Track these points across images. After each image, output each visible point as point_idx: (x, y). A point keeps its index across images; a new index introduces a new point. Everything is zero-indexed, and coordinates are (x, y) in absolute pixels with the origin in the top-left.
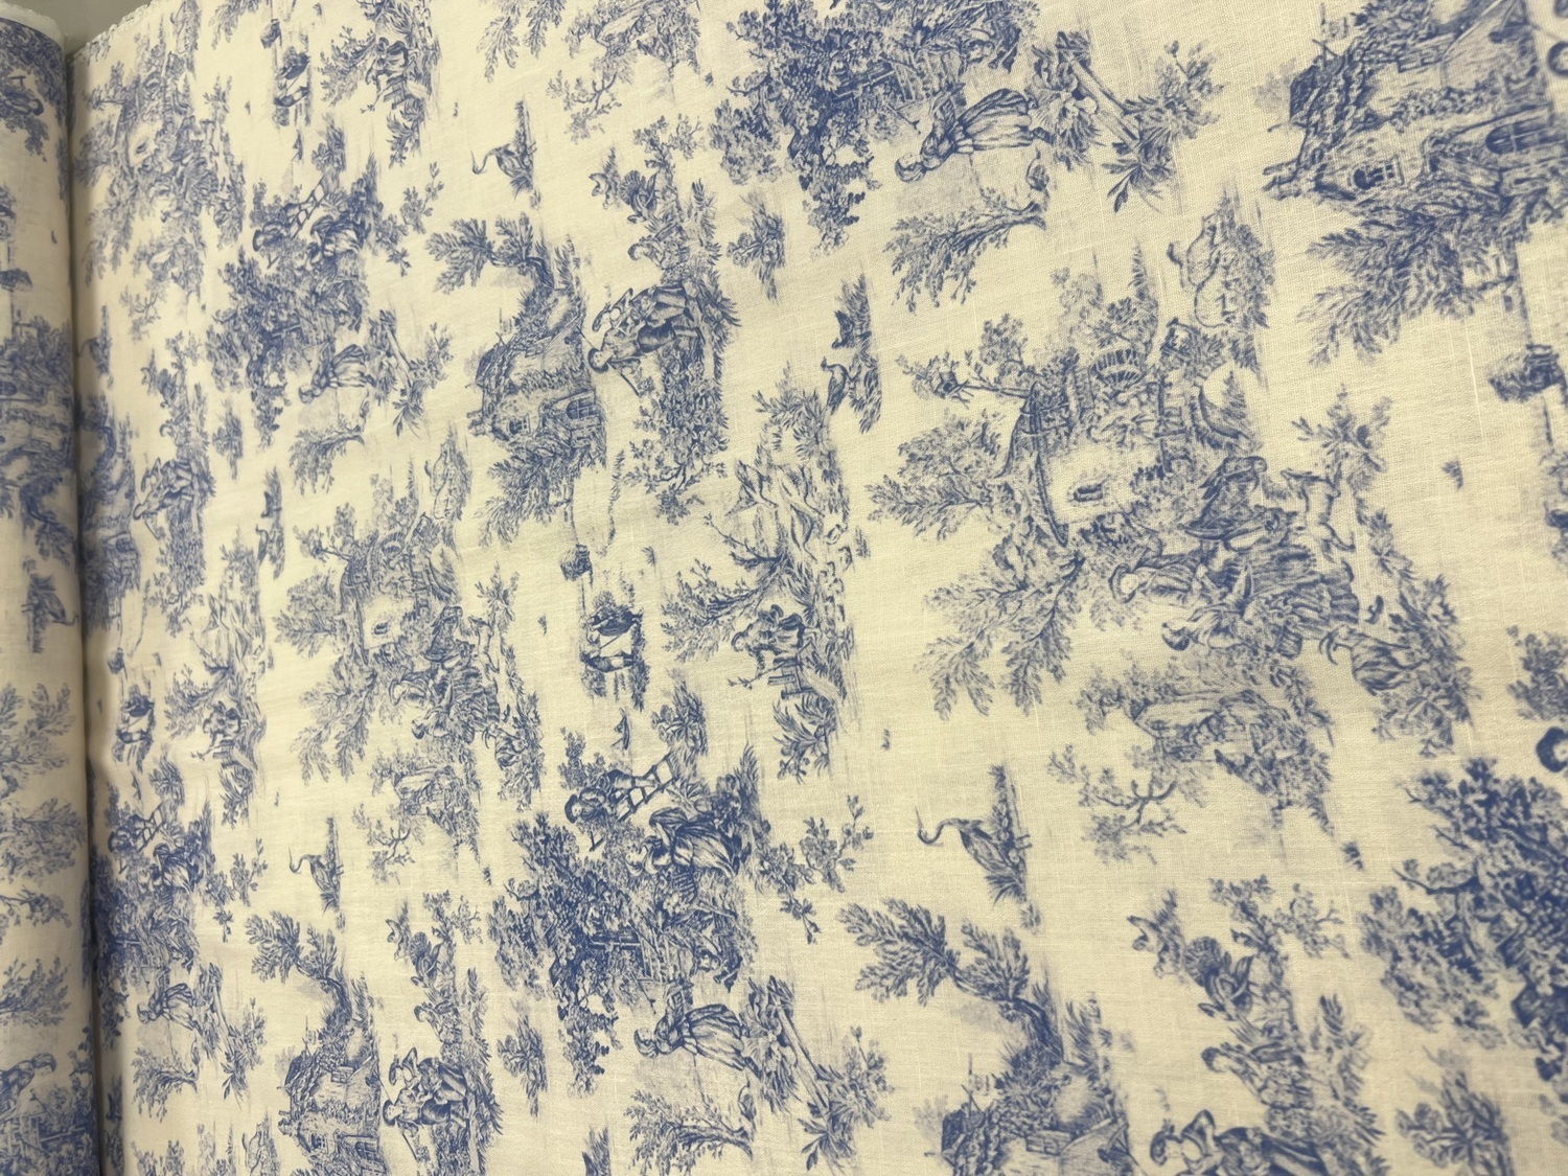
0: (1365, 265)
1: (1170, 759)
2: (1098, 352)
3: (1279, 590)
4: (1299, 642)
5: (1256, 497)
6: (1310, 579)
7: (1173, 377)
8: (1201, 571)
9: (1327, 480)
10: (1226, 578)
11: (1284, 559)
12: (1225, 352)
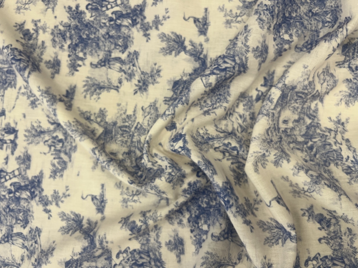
0: (351, 88)
1: (314, 184)
4: (330, 164)
5: (318, 131)
6: (331, 150)
8: (305, 146)
9: (335, 131)
10: (311, 148)
11: (325, 145)
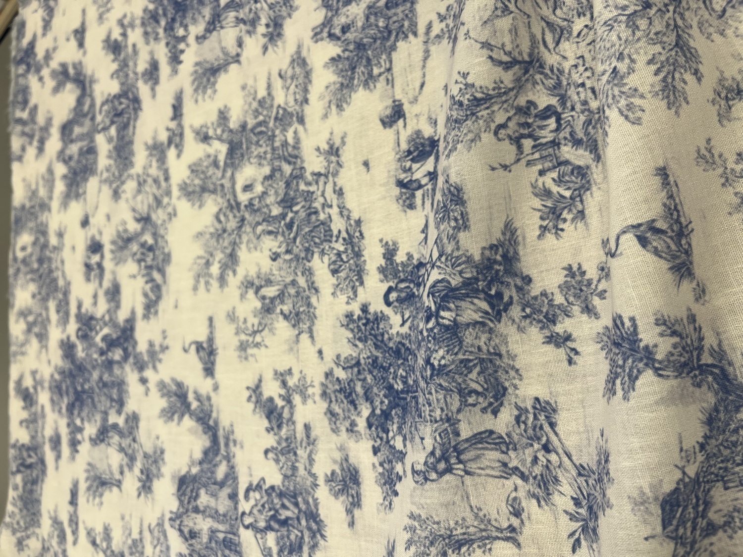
2: (254, 122)
3: (307, 230)
7: (277, 132)
12: (295, 119)
